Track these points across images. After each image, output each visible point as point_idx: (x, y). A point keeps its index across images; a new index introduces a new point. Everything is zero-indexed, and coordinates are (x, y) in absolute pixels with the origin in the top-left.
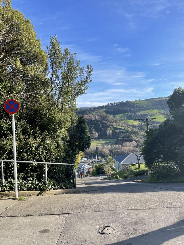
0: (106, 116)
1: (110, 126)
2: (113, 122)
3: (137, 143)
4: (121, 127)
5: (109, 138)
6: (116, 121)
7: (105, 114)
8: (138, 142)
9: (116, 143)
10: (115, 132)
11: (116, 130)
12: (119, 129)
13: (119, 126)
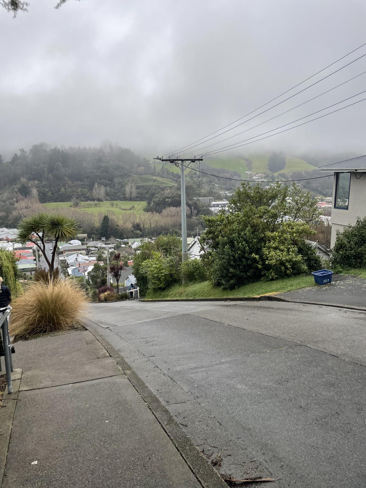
1: (132, 174)
2: (139, 166)
3: (191, 209)
5: (131, 199)
8: (193, 208)
9: (147, 210)
10: (143, 186)
11: (145, 182)
12: (150, 180)
13: (150, 174)
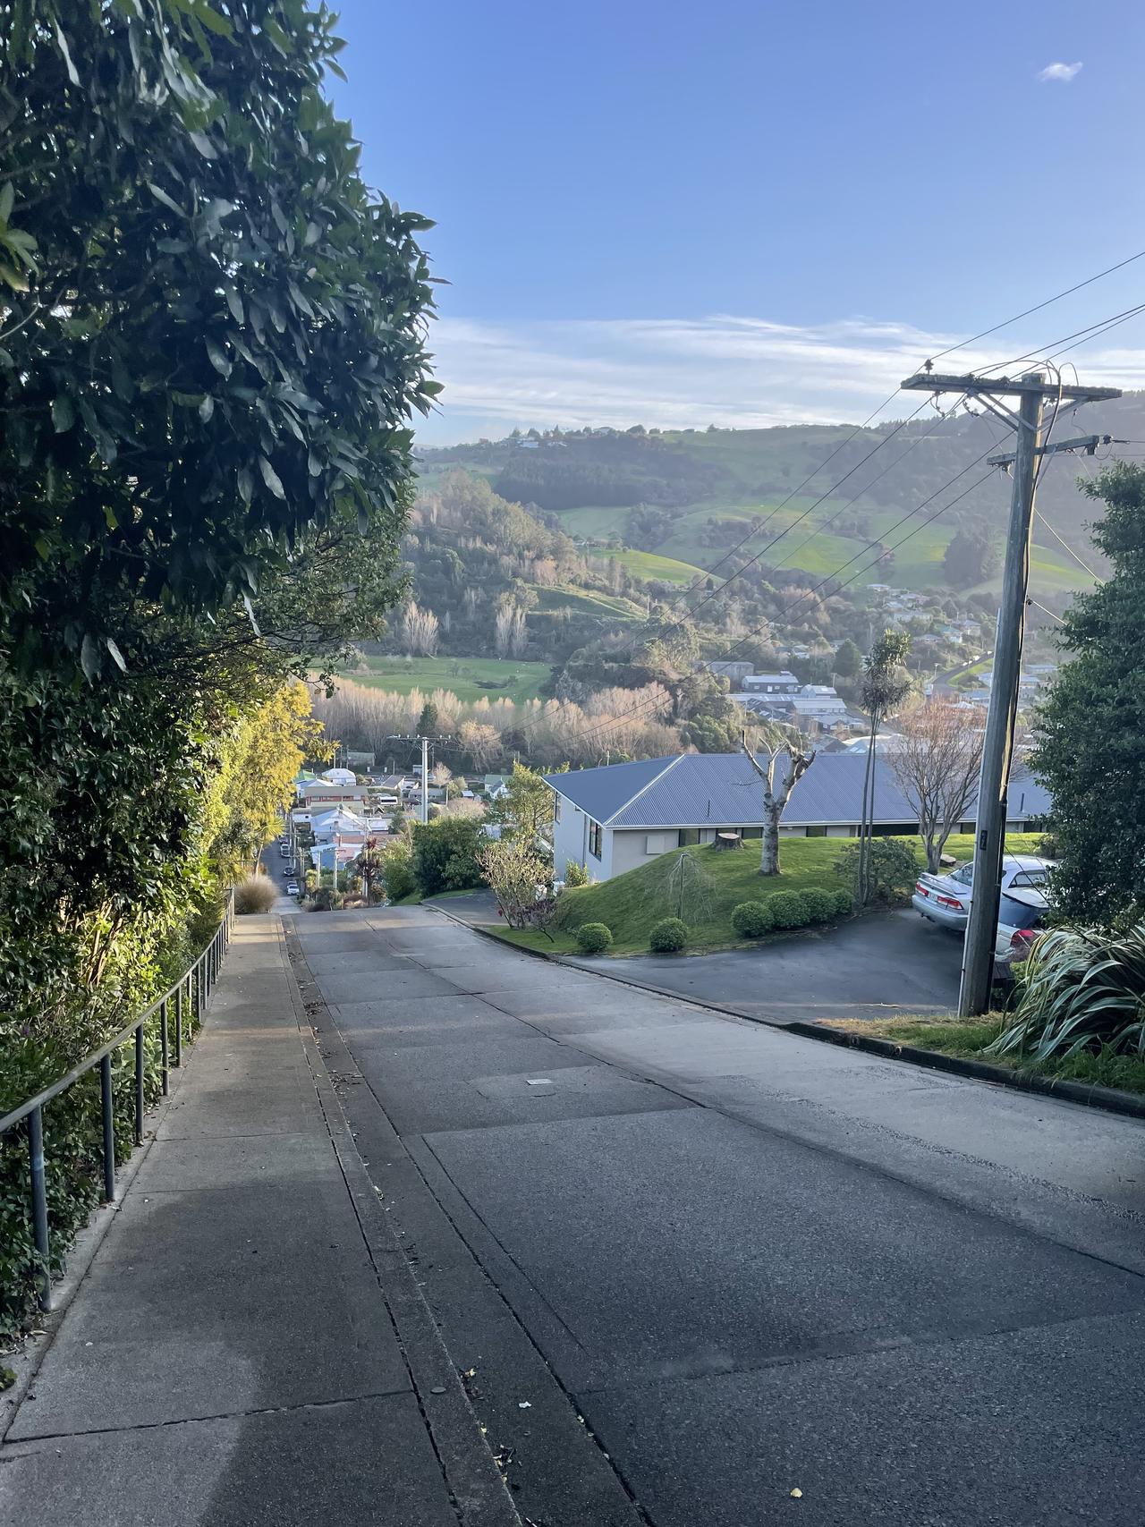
0: (496, 513)
1: (519, 582)
2: (539, 557)
3: (675, 696)
4: (582, 594)
5: (509, 655)
6: (557, 553)
7: (495, 501)
8: (679, 692)
9: (548, 692)
10: (548, 619)
11: (554, 608)
12: (571, 601)
13: (572, 581)
